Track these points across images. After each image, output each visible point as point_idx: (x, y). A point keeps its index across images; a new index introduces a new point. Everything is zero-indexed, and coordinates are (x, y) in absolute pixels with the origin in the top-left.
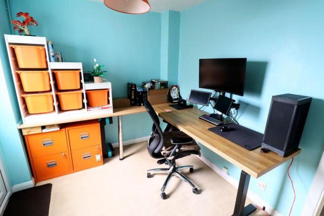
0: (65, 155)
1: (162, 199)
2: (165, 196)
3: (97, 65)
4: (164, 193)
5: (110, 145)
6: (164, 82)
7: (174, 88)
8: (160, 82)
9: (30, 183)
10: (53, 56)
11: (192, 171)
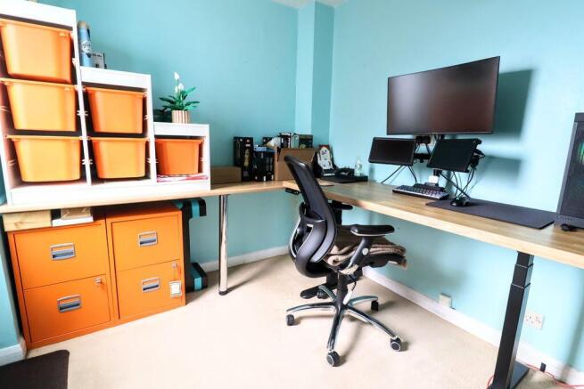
0: (101, 283)
1: (330, 367)
2: (337, 360)
3: (181, 87)
4: (335, 352)
5: (196, 266)
6: (306, 136)
7: (324, 149)
8: (300, 136)
9: (14, 351)
10: (89, 55)
11: (375, 307)
